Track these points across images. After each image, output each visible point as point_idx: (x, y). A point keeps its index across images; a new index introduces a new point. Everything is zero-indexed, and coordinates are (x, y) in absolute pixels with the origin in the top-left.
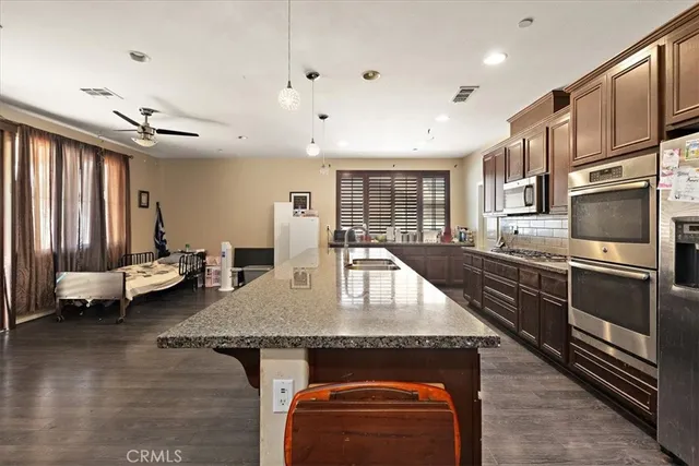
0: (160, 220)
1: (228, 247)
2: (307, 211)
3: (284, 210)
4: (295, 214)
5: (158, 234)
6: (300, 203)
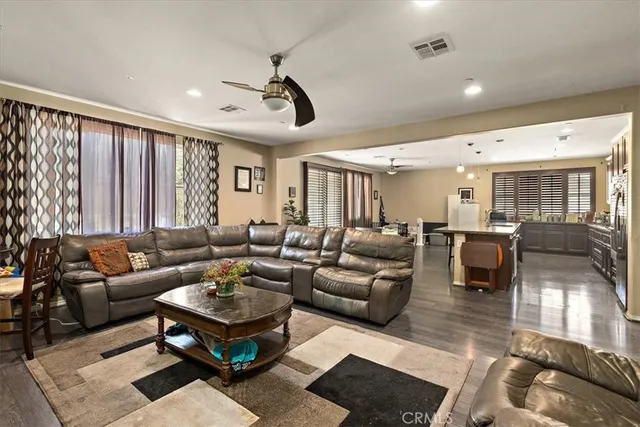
0: (382, 205)
1: (421, 221)
2: (470, 200)
3: (455, 200)
4: (462, 202)
5: (381, 213)
6: (466, 195)
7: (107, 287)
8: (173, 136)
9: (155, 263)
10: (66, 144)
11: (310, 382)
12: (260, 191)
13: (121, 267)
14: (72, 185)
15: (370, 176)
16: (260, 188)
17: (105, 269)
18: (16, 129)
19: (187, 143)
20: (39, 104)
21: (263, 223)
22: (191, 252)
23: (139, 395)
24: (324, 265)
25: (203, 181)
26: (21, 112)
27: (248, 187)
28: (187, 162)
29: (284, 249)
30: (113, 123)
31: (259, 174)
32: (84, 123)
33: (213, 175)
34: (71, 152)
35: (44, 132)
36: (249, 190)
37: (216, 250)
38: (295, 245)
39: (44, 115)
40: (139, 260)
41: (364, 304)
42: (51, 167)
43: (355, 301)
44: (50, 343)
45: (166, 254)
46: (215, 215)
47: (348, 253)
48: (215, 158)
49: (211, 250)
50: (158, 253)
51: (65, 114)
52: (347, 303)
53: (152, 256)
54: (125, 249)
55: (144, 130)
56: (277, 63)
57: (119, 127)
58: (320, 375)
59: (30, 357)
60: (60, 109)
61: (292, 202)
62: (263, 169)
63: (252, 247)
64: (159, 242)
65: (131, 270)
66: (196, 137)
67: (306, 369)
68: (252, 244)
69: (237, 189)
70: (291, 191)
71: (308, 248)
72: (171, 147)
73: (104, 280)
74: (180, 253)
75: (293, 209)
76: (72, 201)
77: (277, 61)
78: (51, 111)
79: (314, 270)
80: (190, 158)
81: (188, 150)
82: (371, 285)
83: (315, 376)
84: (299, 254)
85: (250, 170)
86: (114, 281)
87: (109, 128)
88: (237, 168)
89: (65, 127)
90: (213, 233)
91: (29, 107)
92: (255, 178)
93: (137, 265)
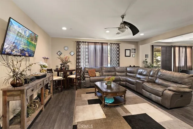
7: (90, 79)
8: (107, 43)
9: (101, 75)
10: (86, 48)
11: (125, 115)
12: (134, 56)
13: (94, 75)
14: (87, 57)
15: (191, 47)
16: (134, 55)
17: (91, 75)
18: (78, 47)
19: (111, 45)
20: (82, 41)
21: (134, 66)
22: (110, 73)
23: (87, 102)
24: (148, 82)
25: (115, 54)
26: (79, 43)
27: (129, 55)
28: (111, 49)
29: (137, 75)
30: (94, 42)
31: (133, 51)
32: (89, 43)
33: (118, 52)
34: (87, 50)
35: (82, 47)
36: (130, 56)
37: (117, 73)
38: (141, 74)
39: (82, 43)
40: (97, 74)
41: (160, 98)
42: (83, 53)
43: (157, 97)
44: (80, 88)
45: (105, 73)
46: (119, 64)
47: (160, 78)
48: (119, 48)
49: (115, 74)
50: (102, 73)
51: (86, 42)
52: (153, 97)
53: (101, 73)
54: (95, 71)
55: (100, 43)
56: (123, 18)
57: (95, 43)
58: (130, 115)
59: (77, 90)
60: (85, 41)
61: (146, 60)
62: (135, 49)
63: (128, 73)
64: (103, 70)
65: (96, 76)
66: (113, 43)
67: (126, 111)
68: (128, 72)
69: (126, 56)
70: (146, 56)
71: (144, 75)
72: (107, 46)
73: (90, 78)
74: (108, 73)
75: (147, 62)
76: (87, 60)
77: (123, 17)
78: (83, 42)
79: (143, 83)
80: (112, 48)
81: (111, 46)
82: (163, 92)
83: (128, 114)
84: (141, 77)
85: (130, 50)
86: (91, 78)
87: (93, 43)
88: (126, 50)
89: (86, 45)
90: (116, 69)
91: (80, 42)
92: (132, 52)
93: (97, 75)
